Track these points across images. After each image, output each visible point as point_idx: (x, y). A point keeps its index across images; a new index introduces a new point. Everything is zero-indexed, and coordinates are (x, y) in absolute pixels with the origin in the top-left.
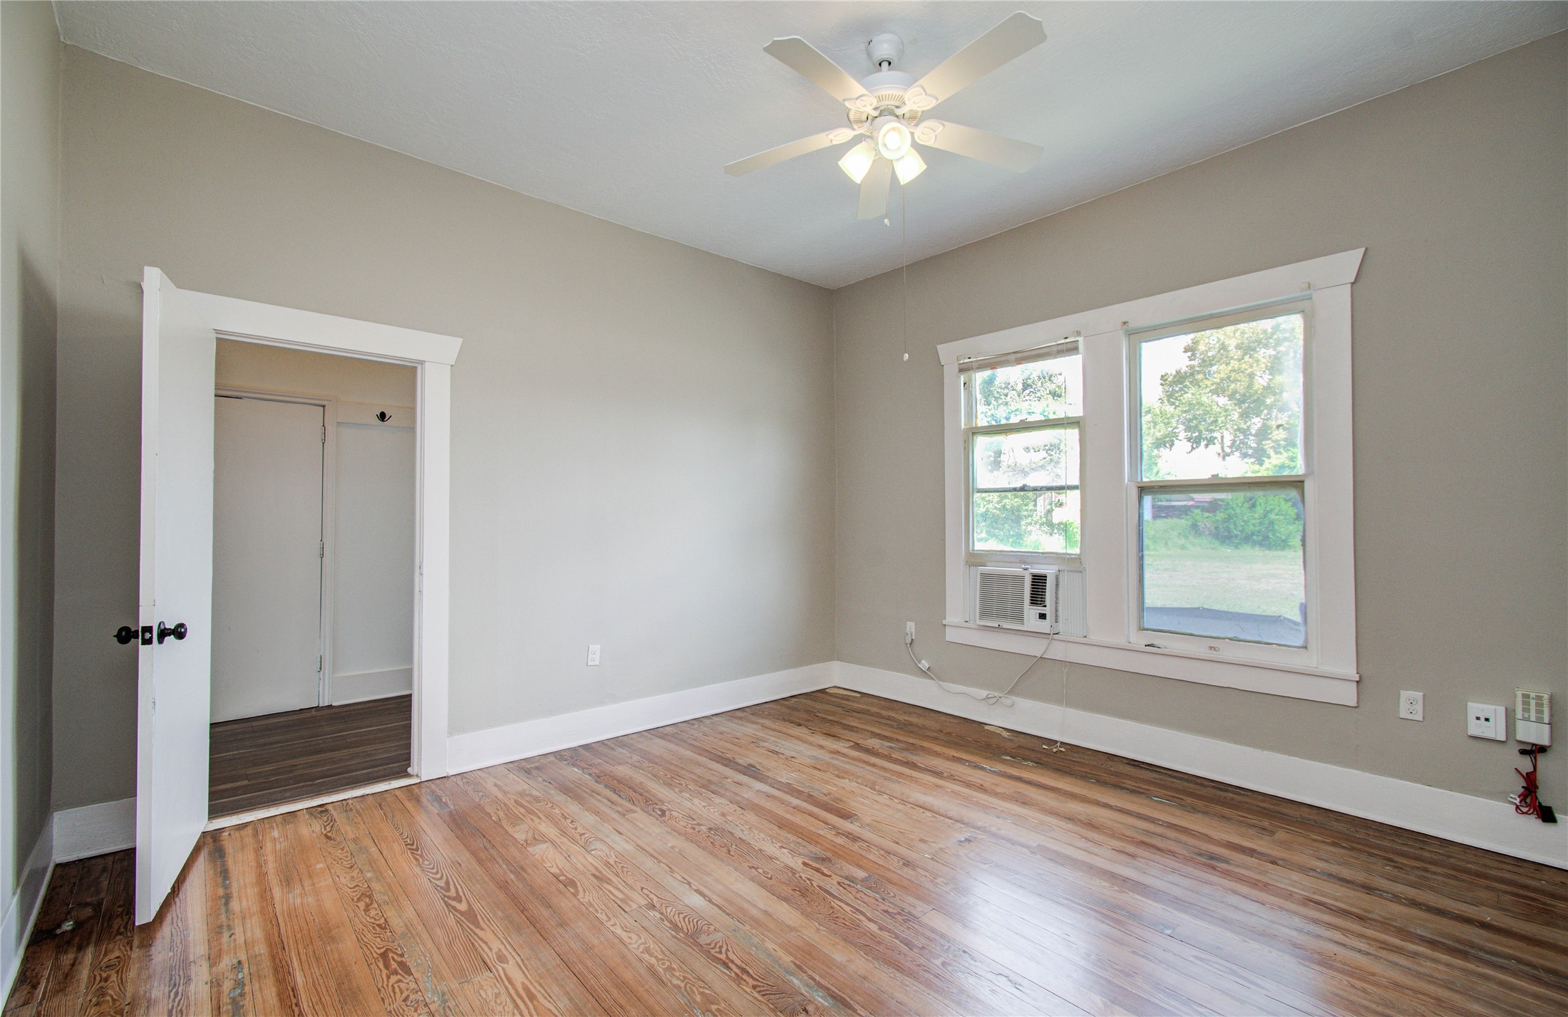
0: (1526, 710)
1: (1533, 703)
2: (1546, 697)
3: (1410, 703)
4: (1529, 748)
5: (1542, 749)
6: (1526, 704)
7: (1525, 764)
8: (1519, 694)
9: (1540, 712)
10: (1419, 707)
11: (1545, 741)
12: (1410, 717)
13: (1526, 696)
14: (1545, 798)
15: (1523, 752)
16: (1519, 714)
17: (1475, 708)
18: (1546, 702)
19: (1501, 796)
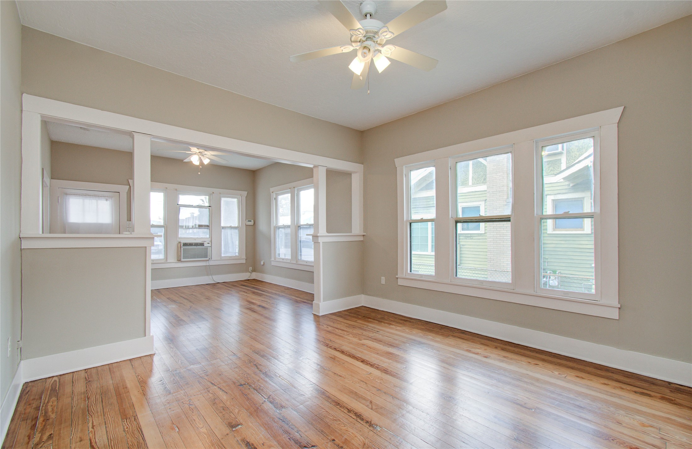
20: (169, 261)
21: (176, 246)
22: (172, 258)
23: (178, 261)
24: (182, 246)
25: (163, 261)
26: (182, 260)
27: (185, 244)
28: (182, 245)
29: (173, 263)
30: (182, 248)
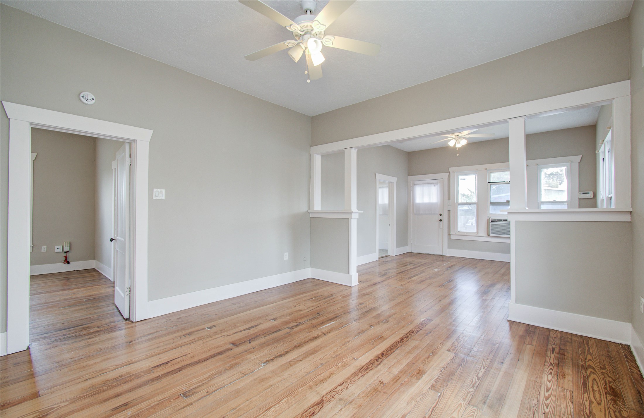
0: (66, 245)
1: (67, 244)
2: (69, 242)
3: (44, 249)
4: (66, 252)
5: (68, 252)
6: (66, 244)
7: (65, 255)
8: (65, 243)
9: (68, 245)
10: (46, 249)
11: (68, 250)
12: (44, 251)
13: (66, 243)
14: (68, 260)
15: (65, 253)
16: (64, 246)
17: (57, 247)
18: (69, 243)
19: (61, 262)
20: (479, 235)
21: (487, 221)
22: (483, 233)
23: (488, 236)
24: (490, 222)
25: (475, 235)
26: (491, 235)
27: (493, 220)
28: (490, 220)
29: (483, 237)
30: (490, 224)
